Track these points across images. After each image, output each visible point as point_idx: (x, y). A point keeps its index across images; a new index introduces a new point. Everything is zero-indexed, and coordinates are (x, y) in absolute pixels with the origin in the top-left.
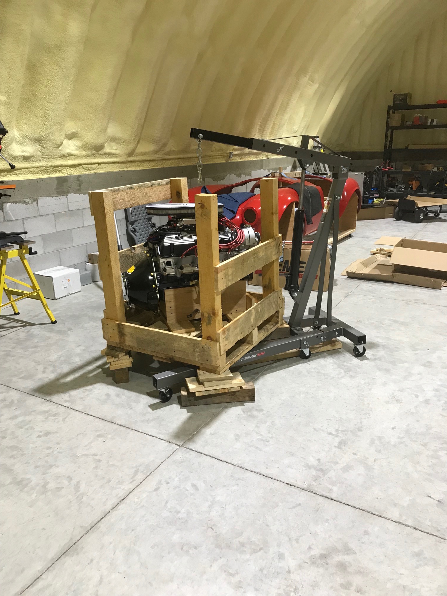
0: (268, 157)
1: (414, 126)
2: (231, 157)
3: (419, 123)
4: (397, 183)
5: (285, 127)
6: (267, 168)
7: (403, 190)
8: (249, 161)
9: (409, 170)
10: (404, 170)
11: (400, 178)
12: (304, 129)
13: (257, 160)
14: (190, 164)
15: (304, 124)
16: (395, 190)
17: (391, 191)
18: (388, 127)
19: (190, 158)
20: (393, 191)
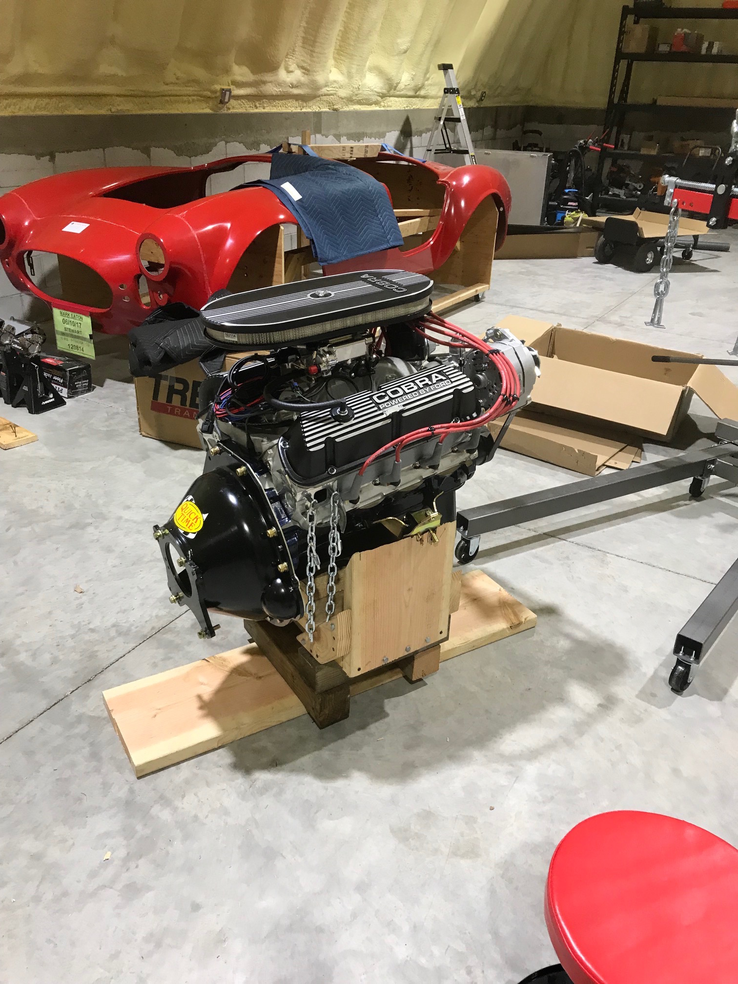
0: (335, 107)
1: (673, 57)
2: (226, 100)
3: (684, 48)
4: (628, 179)
5: (375, 38)
6: (333, 132)
7: (639, 193)
8: (281, 114)
9: (654, 152)
10: (644, 151)
11: (635, 167)
12: (427, 45)
13: (305, 113)
14: (103, 112)
15: (425, 35)
16: (621, 193)
17: (614, 195)
18: (620, 55)
19: (99, 96)
20: (618, 196)
